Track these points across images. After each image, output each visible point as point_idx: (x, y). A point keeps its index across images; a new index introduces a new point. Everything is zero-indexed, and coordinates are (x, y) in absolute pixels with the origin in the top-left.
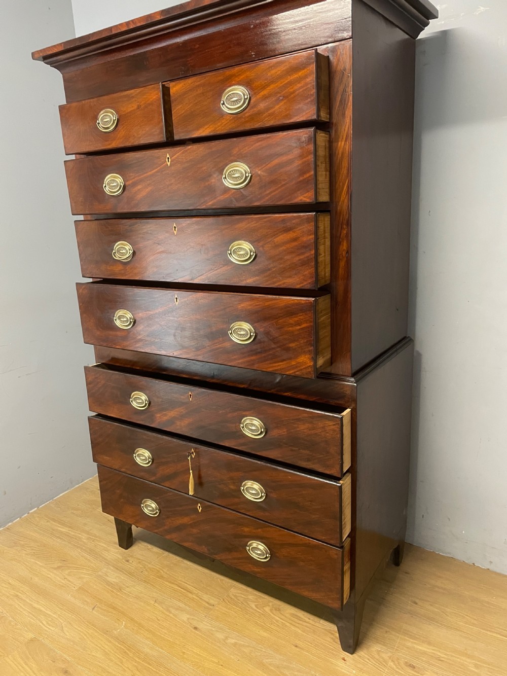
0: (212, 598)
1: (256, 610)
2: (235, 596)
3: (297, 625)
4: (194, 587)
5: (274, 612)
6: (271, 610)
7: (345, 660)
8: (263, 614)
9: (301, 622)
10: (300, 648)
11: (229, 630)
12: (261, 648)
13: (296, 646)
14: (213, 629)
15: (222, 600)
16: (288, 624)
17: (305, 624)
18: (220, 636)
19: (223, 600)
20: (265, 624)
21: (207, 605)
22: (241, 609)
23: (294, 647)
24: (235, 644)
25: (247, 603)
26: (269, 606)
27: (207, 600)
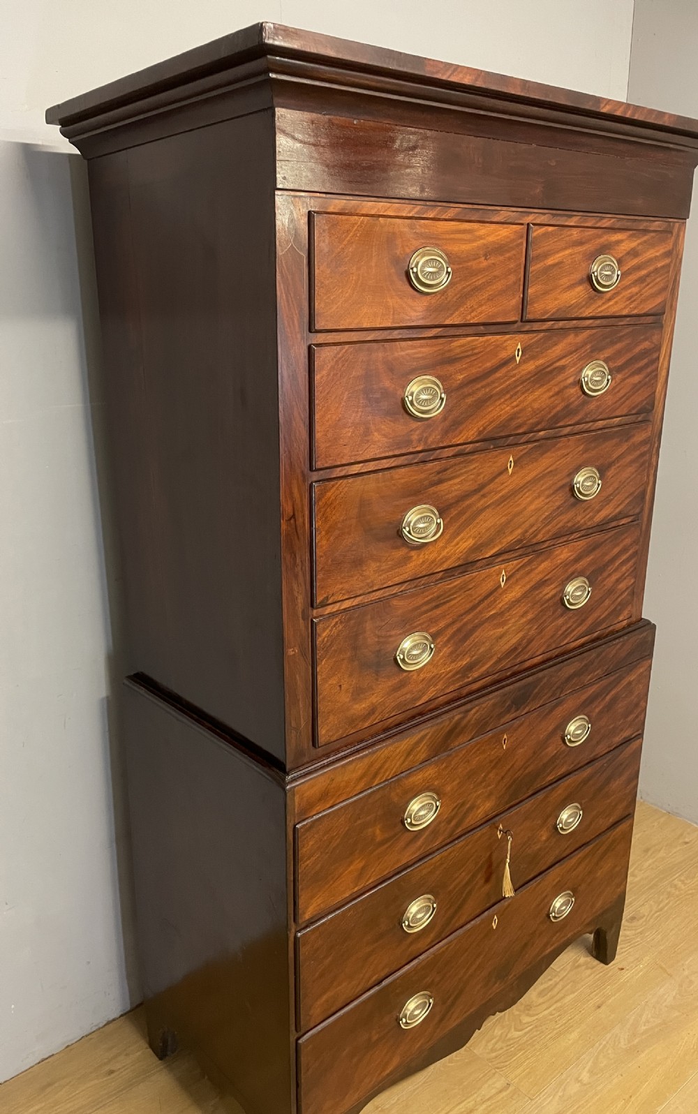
0: (490, 1082)
1: (526, 1033)
2: (493, 1050)
3: (561, 995)
4: (459, 1104)
5: (531, 1012)
6: (528, 1015)
7: (622, 969)
8: (536, 1027)
9: (556, 990)
10: (602, 1005)
11: (564, 1075)
12: (600, 1045)
13: (599, 1007)
14: (560, 1094)
15: (498, 1070)
16: (559, 1004)
17: (559, 986)
18: (574, 1088)
19: (498, 1068)
20: (554, 1029)
21: (504, 1094)
22: (521, 1050)
23: (600, 1010)
24: (591, 1072)
25: (509, 1040)
26: (520, 1016)
27: (494, 1091)
